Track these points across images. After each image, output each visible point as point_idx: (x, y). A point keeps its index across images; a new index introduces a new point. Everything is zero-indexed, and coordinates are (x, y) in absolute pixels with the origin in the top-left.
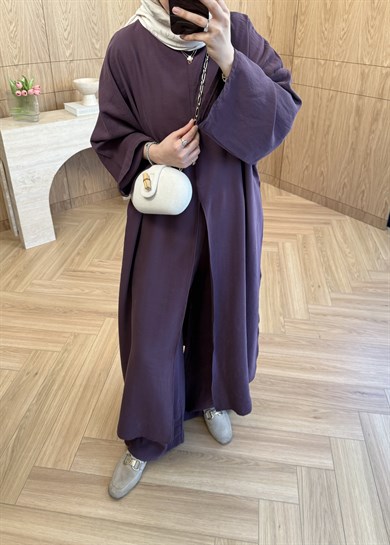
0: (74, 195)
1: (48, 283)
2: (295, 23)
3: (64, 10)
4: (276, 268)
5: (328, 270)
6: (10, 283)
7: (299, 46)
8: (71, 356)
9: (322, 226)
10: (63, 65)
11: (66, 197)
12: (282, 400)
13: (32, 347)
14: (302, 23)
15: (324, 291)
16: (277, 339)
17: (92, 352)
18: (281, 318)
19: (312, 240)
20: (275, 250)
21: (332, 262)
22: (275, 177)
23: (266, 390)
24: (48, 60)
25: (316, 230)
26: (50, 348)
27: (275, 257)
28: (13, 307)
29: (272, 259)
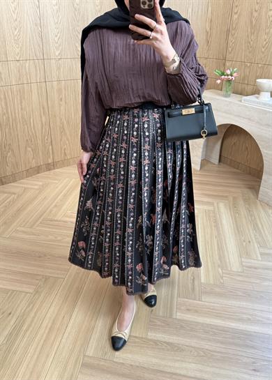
0: (57, 159)
1: (29, 230)
2: (228, 35)
3: (56, 21)
4: (213, 224)
5: (256, 227)
7: (231, 53)
8: (41, 298)
10: (53, 61)
11: (50, 161)
12: (223, 350)
13: (9, 288)
14: (233, 35)
15: (254, 246)
16: (217, 290)
17: (59, 294)
18: (220, 270)
19: (241, 202)
20: (211, 208)
23: (209, 340)
24: (42, 58)
26: (24, 289)
27: (211, 215)
29: (209, 216)
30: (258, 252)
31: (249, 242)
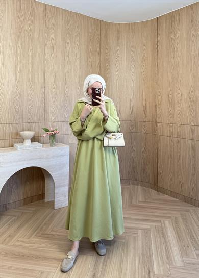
1: (27, 240)
4: (161, 235)
6: (5, 239)
7: (159, 118)
9: (185, 212)
15: (191, 249)
19: (180, 220)
20: (159, 224)
21: (193, 232)
22: (155, 185)
25: (181, 215)
27: (160, 229)
28: (6, 254)
29: (158, 230)
30: (194, 253)
31: (188, 247)
